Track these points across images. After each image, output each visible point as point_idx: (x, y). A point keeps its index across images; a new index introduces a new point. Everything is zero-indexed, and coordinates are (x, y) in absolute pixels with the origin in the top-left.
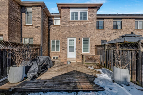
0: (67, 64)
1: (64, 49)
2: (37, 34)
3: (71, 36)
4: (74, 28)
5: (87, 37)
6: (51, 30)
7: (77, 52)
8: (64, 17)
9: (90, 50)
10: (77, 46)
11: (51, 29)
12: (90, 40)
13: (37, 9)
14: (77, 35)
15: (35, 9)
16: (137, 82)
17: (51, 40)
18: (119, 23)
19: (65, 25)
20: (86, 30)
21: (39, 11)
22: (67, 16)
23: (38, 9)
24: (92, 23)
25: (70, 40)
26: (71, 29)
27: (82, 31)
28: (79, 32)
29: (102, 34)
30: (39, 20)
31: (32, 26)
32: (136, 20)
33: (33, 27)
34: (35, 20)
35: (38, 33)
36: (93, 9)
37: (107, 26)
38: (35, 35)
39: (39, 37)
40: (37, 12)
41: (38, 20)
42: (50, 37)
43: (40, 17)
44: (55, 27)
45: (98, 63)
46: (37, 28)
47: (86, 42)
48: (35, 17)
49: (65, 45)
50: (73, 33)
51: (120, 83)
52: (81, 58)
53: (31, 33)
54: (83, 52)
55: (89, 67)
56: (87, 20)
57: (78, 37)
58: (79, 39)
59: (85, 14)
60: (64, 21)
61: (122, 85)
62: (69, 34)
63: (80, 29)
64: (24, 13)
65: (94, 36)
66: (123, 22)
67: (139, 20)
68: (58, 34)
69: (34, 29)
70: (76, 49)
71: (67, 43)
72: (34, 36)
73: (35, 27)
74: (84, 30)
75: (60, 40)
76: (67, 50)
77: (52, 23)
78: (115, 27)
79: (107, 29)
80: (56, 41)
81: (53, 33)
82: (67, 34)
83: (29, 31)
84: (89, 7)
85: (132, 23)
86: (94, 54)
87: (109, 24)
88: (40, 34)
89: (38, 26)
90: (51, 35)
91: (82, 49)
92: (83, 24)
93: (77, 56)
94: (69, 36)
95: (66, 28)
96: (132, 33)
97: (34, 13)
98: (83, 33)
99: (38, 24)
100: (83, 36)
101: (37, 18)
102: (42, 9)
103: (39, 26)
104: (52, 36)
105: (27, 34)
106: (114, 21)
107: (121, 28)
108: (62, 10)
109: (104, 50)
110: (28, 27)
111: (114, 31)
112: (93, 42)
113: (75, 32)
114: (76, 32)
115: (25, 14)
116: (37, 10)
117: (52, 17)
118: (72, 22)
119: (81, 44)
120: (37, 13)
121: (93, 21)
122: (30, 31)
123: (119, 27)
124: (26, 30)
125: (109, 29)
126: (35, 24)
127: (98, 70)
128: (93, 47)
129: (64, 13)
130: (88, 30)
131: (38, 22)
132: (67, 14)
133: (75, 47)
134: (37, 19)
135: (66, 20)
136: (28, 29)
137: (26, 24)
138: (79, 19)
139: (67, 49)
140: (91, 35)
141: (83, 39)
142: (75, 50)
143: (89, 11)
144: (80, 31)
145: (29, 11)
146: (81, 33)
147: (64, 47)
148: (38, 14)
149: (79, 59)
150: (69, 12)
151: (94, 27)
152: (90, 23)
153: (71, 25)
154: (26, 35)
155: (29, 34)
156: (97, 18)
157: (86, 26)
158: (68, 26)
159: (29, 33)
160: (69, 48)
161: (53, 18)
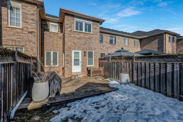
0: (75, 78)
1: (68, 63)
2: (30, 42)
3: (77, 47)
4: (79, 40)
5: (92, 50)
6: (45, 37)
7: (83, 66)
8: (68, 26)
9: (94, 63)
10: (82, 59)
11: (45, 35)
12: (94, 53)
13: (29, 7)
14: (82, 47)
15: (27, 7)
16: (132, 82)
17: (46, 52)
18: (114, 39)
19: (70, 35)
20: (91, 43)
21: (33, 11)
22: (72, 25)
23: (31, 7)
24: (96, 37)
25: (75, 52)
26: (76, 41)
27: (87, 43)
28: (84, 45)
29: (102, 47)
30: (34, 24)
31: (22, 30)
32: (124, 38)
33: (24, 32)
34: (27, 22)
35: (32, 41)
36: (97, 23)
37: (105, 40)
38: (27, 43)
39: (34, 46)
40: (30, 11)
41: (32, 23)
42: (44, 47)
43: (35, 19)
44: (51, 34)
45: (103, 75)
46: (31, 34)
47: (90, 55)
48: (27, 17)
49: (70, 58)
50: (78, 45)
51: (125, 84)
52: (86, 71)
53: (20, 40)
54: (88, 65)
55: (98, 79)
56: (92, 33)
57: (83, 49)
58: (85, 52)
59: (90, 26)
60: (68, 30)
61: (127, 84)
62: (74, 46)
63: (86, 41)
64: (6, 7)
65: (97, 49)
66: (116, 38)
67: (126, 38)
68: (55, 44)
69: (26, 35)
70: (82, 63)
71: (71, 56)
72: (26, 45)
73: (27, 32)
74: (89, 42)
75: (58, 52)
76: (72, 64)
77: (46, 28)
78: (111, 42)
79: (105, 43)
80: (52, 52)
81: (49, 41)
82: (72, 46)
83: (16, 37)
84: (93, 21)
85: (122, 40)
86: (98, 67)
87: (107, 38)
88: (36, 42)
89: (32, 31)
90: (45, 44)
91: (87, 63)
92: (87, 37)
93: (83, 69)
94: (74, 48)
95: (71, 38)
96: (122, 48)
97: (26, 12)
98: (88, 46)
99: (33, 28)
100: (88, 48)
101: (31, 19)
102: (38, 9)
103: (35, 32)
104: (47, 46)
105: (12, 40)
106: (110, 36)
107: (115, 44)
108: (65, 16)
109: (108, 63)
110: (14, 31)
111: (110, 46)
112: (97, 55)
113: (80, 44)
114: (82, 45)
115: (8, 9)
116: (30, 9)
117: (47, 20)
118: (77, 33)
119: (86, 57)
120: (30, 13)
121: (97, 35)
122: (19, 37)
123: (114, 42)
124: (10, 35)
125: (107, 43)
126: (27, 28)
127: (106, 80)
128: (97, 60)
129: (68, 21)
130: (92, 43)
131: (32, 26)
132: (72, 23)
133: (80, 60)
134: (30, 22)
135: (70, 29)
136: (14, 33)
137: (9, 26)
138: (84, 31)
139: (72, 62)
140: (95, 49)
141: (88, 52)
142: (80, 64)
143: (93, 25)
144: (85, 43)
145: (15, 7)
146: (86, 46)
147: (68, 60)
148: (33, 14)
149: (84, 73)
150: (74, 21)
151: (97, 41)
152: (94, 37)
153: (76, 36)
154: (10, 42)
155: (16, 41)
156: (101, 32)
157: (91, 39)
158: (73, 37)
159: (17, 39)
160: (74, 61)
161: (48, 22)
